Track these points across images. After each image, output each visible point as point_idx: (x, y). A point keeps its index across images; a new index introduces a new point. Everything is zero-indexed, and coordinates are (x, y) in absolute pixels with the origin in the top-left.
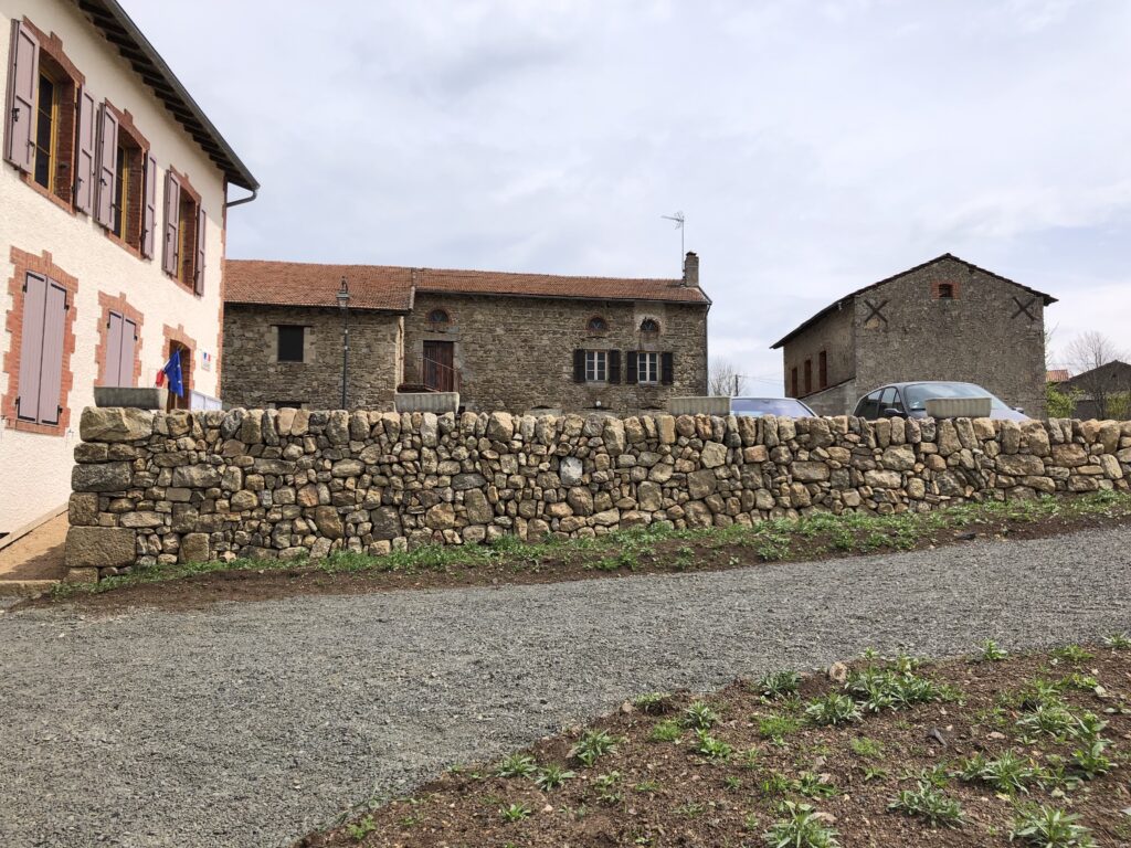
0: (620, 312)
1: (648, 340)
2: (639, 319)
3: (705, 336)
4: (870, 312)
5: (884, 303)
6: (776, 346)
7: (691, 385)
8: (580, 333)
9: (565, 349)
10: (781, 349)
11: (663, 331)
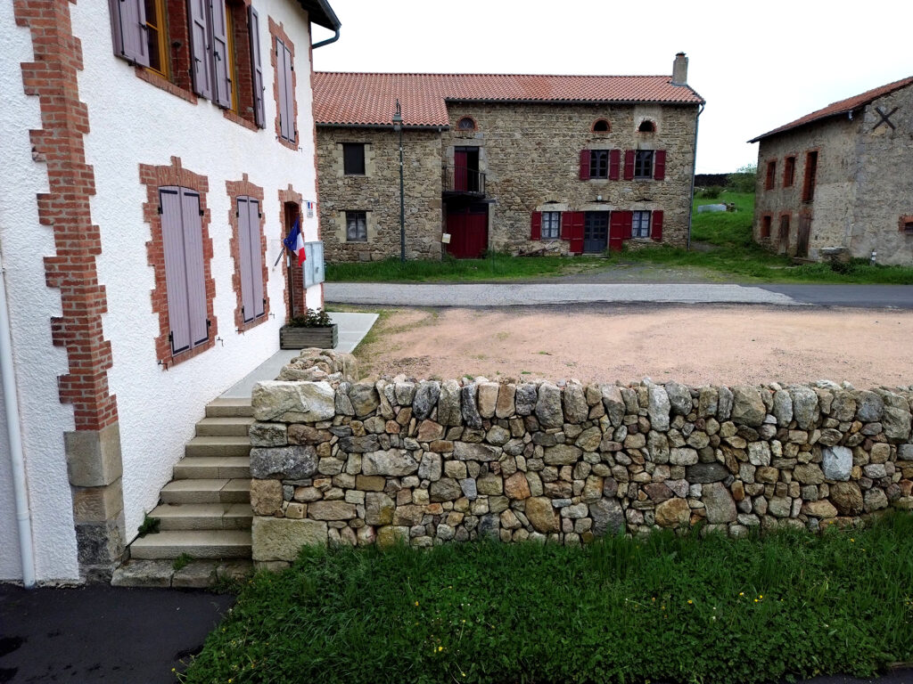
0: (622, 114)
1: (645, 139)
2: (639, 119)
3: (696, 135)
4: (880, 118)
5: (895, 110)
6: (753, 142)
7: (679, 179)
8: (586, 136)
9: (572, 150)
10: (758, 144)
11: (659, 131)
